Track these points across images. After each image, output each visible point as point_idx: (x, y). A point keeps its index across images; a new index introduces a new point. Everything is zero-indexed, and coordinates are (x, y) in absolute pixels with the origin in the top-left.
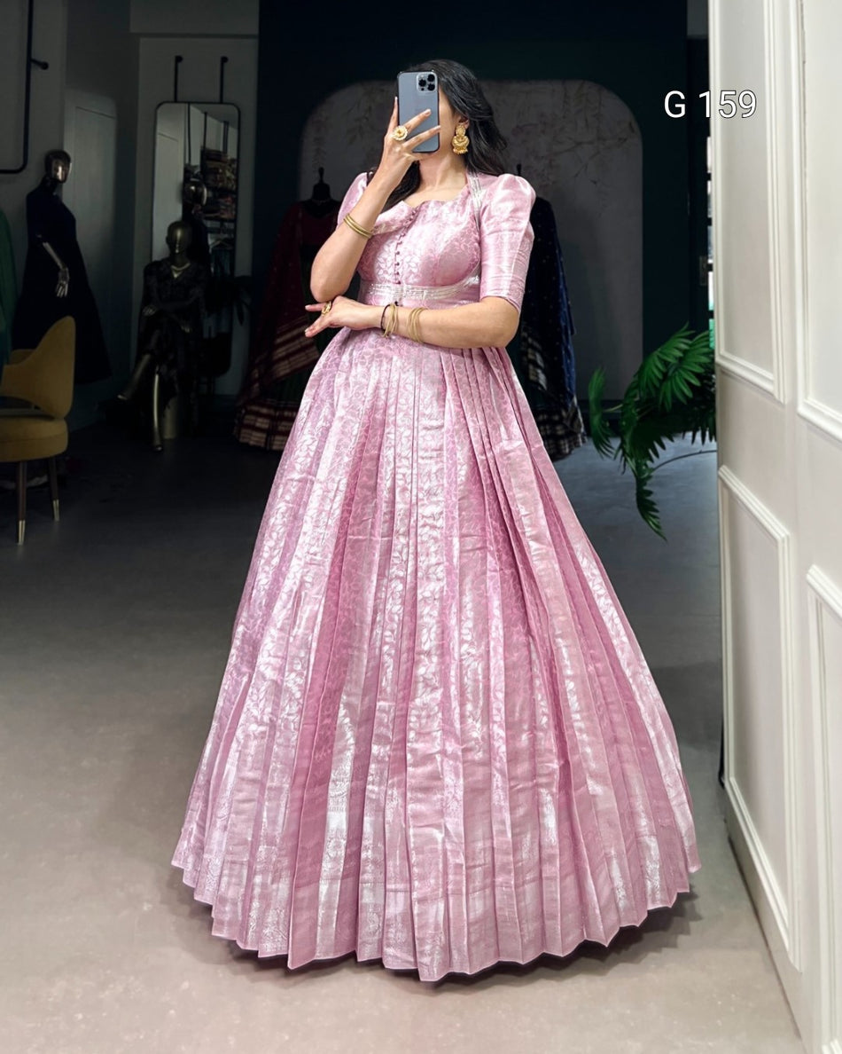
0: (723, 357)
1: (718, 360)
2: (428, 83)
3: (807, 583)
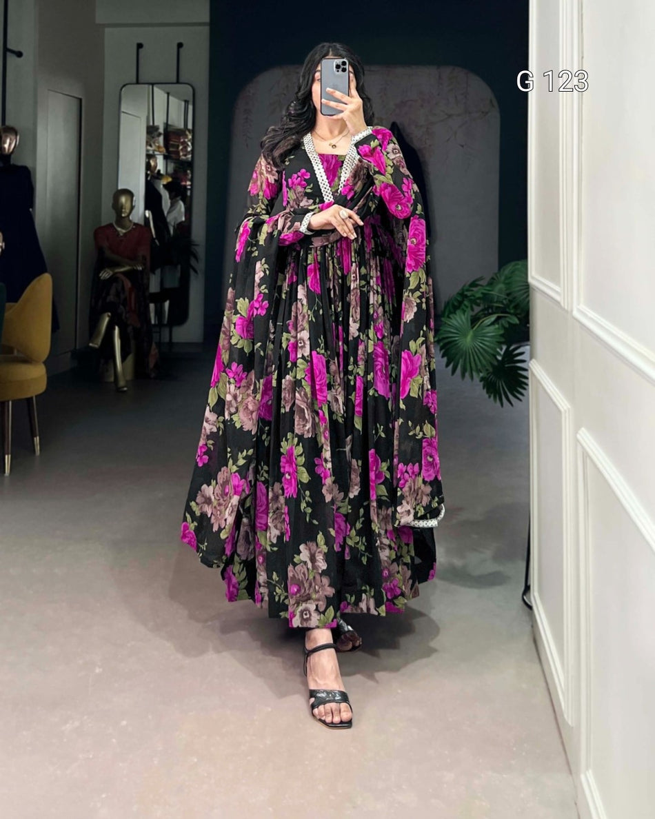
0: (533, 278)
1: (530, 280)
2: (342, 67)
3: (577, 440)
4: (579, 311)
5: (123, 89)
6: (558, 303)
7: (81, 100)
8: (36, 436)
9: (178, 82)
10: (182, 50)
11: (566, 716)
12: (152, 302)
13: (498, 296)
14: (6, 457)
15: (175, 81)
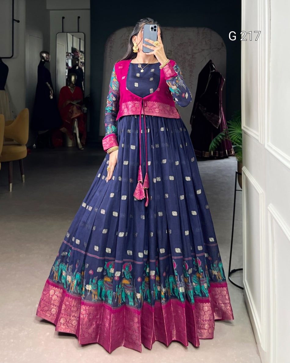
0: (244, 127)
2: (154, 28)
4: (268, 146)
5: (58, 34)
8: (23, 175)
14: (10, 184)
15: (77, 31)
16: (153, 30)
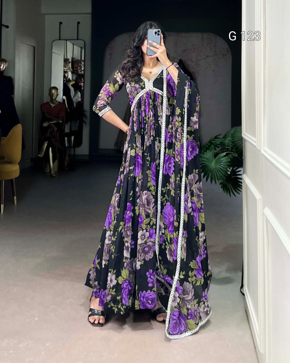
0: (244, 134)
1: (243, 135)
2: (158, 33)
3: (264, 214)
4: (265, 151)
5: (53, 42)
6: (255, 146)
7: (34, 47)
8: (15, 196)
9: (78, 39)
10: (79, 25)
11: (259, 348)
12: (66, 137)
13: (228, 143)
14: (2, 205)
15: (76, 39)
16: (157, 34)
